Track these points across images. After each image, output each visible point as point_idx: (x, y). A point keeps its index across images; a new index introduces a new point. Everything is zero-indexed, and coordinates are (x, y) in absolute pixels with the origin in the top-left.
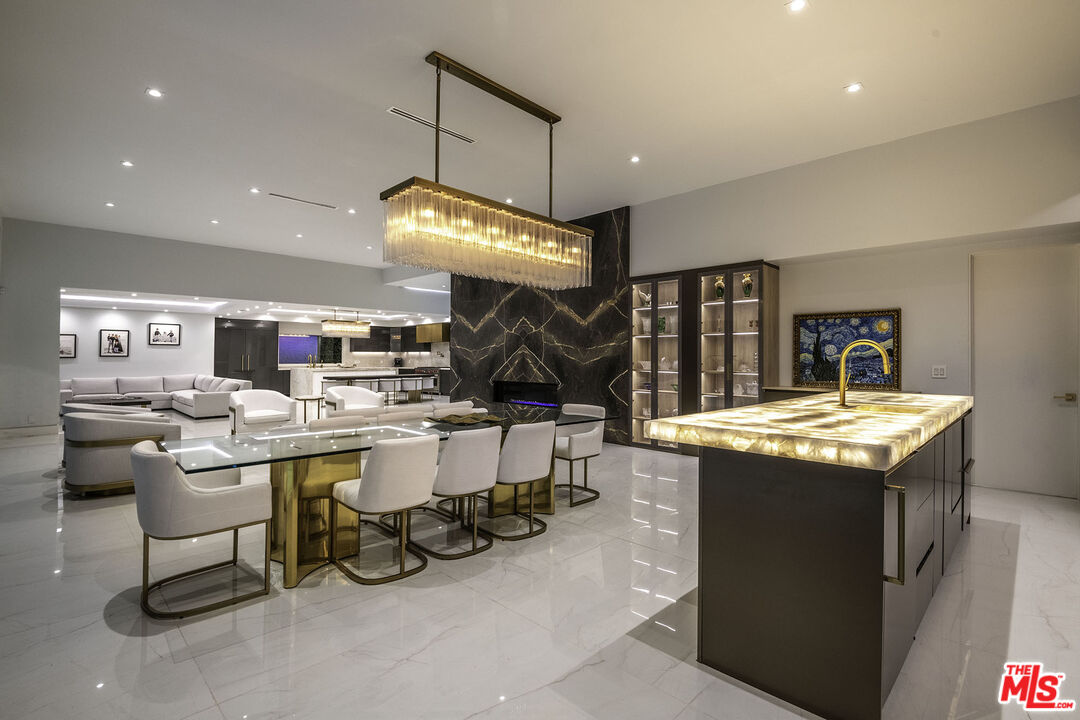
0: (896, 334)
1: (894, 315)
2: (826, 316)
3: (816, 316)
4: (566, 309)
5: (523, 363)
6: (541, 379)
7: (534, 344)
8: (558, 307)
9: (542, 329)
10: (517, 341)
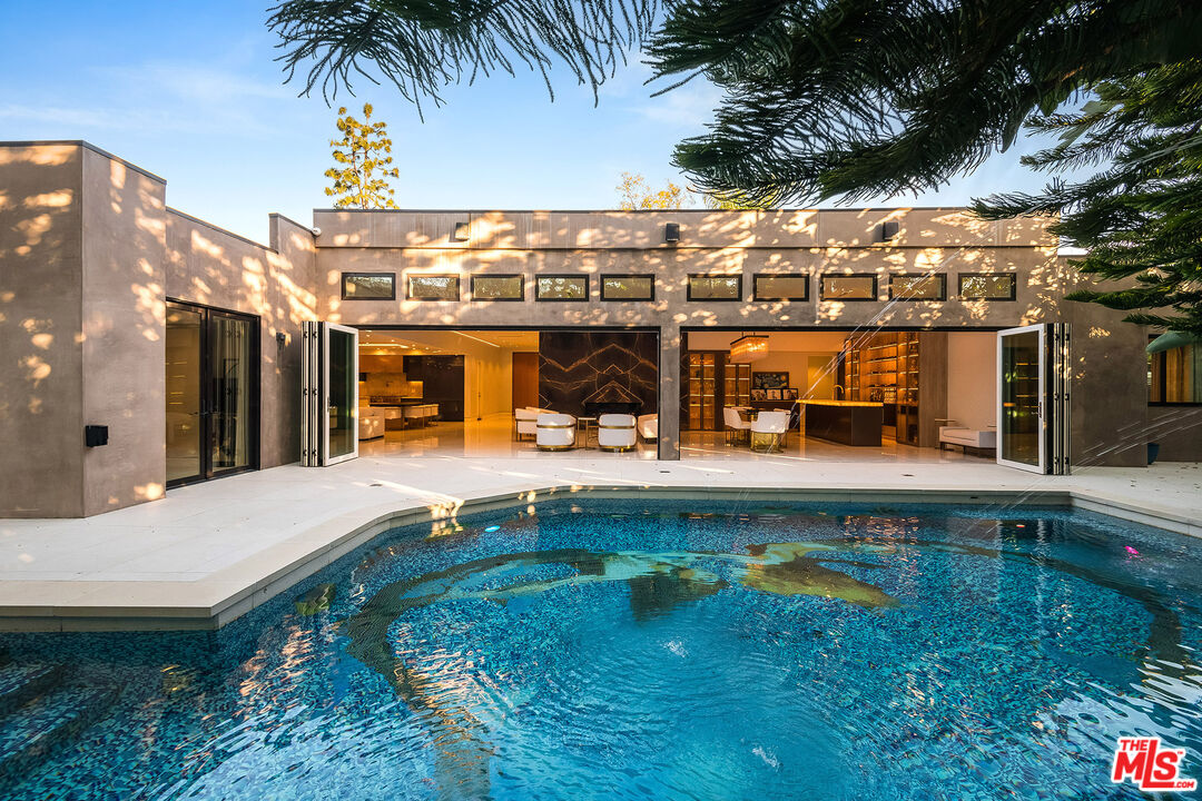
0: (787, 380)
1: (787, 374)
2: (766, 373)
3: (762, 373)
4: (647, 362)
5: (613, 392)
6: (628, 400)
7: (623, 380)
8: (641, 360)
9: (629, 372)
10: (608, 379)
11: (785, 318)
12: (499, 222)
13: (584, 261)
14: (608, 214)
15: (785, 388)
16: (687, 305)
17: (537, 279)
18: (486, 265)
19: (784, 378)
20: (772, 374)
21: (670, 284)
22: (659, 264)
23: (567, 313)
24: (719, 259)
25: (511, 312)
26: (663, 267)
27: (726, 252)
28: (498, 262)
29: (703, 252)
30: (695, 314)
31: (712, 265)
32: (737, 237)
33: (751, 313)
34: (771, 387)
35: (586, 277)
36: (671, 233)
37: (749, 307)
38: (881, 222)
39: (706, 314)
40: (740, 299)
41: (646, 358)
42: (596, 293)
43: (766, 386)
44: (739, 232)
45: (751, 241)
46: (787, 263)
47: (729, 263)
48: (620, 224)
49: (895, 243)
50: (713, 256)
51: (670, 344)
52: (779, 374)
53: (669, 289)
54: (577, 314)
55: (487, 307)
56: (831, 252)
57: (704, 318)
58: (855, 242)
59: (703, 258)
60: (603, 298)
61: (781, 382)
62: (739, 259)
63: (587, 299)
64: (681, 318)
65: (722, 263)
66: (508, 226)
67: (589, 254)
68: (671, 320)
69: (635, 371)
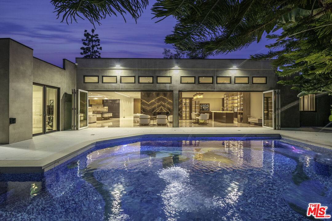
0: (209, 106)
2: (203, 104)
3: (202, 104)
4: (171, 101)
5: (161, 109)
6: (166, 112)
7: (164, 106)
8: (169, 101)
9: (166, 104)
10: (160, 106)
16: (180, 85)
17: (139, 77)
25: (132, 86)
29: (184, 70)
35: (153, 77)
40: (195, 83)
47: (192, 73)
52: (207, 104)
55: (125, 85)
60: (157, 83)
63: (153, 83)
68: (176, 89)
69: (167, 104)
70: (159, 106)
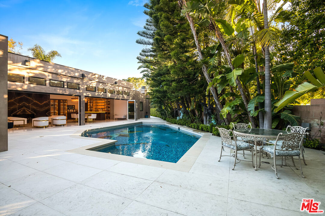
0: (75, 107)
2: (69, 105)
4: (37, 102)
5: (24, 111)
6: (30, 113)
7: (28, 107)
8: (35, 101)
9: (30, 105)
10: (22, 107)
11: (103, 96)
12: (39, 63)
13: (63, 78)
14: (69, 68)
15: (74, 109)
16: (86, 91)
17: (50, 81)
18: (34, 74)
19: (74, 107)
20: (71, 106)
21: (82, 87)
22: (80, 82)
23: (58, 91)
24: (92, 83)
25: (42, 88)
26: (81, 83)
27: (93, 81)
28: (38, 74)
29: (89, 81)
30: (87, 94)
31: (90, 84)
32: (95, 79)
33: (97, 94)
34: (71, 109)
35: (64, 82)
36: (83, 76)
37: (97, 93)
38: (115, 81)
39: (90, 94)
40: (95, 91)
41: (36, 100)
42: (66, 86)
43: (70, 109)
44: (95, 78)
45: (97, 80)
46: (103, 86)
47: (93, 84)
48: (72, 71)
49: (117, 85)
50: (90, 82)
51: (82, 100)
52: (72, 106)
53: (82, 88)
54: (61, 91)
55: (34, 86)
56: (109, 85)
57: (89, 95)
58: (112, 84)
59: (89, 82)
60: (68, 88)
61: (73, 108)
62: (95, 83)
63: (64, 87)
64: (85, 94)
65: (92, 84)
66: (42, 65)
67: (64, 76)
68: (83, 95)
69: (32, 105)
70: (20, 107)
